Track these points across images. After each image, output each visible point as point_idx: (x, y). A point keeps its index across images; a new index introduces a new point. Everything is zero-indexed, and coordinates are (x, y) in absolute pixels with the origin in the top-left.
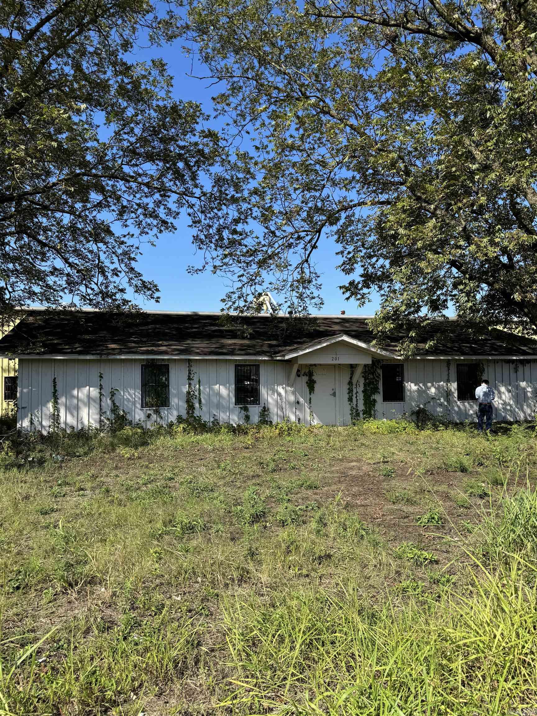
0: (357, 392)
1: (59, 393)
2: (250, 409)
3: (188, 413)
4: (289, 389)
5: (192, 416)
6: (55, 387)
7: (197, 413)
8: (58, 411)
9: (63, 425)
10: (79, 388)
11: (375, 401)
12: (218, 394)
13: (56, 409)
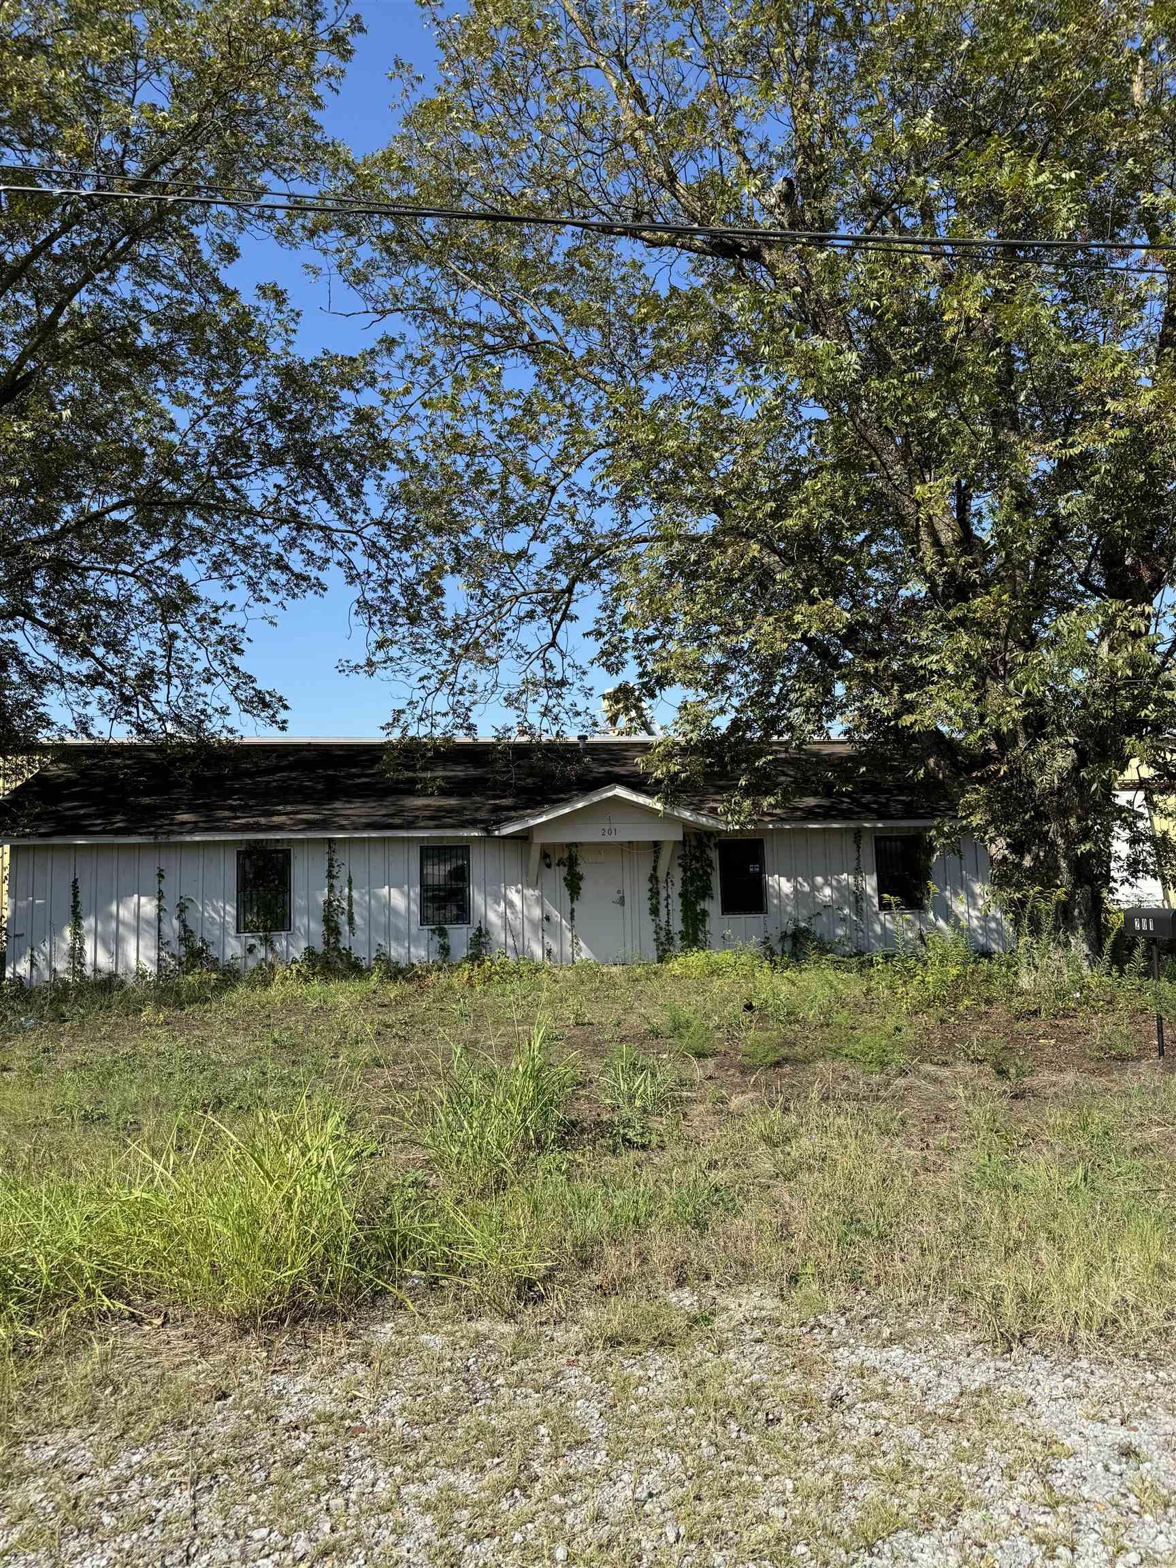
0: (668, 896)
1: (83, 908)
2: (450, 932)
3: (327, 943)
4: (529, 892)
5: (337, 949)
6: (75, 895)
7: (344, 943)
8: (82, 942)
9: (89, 970)
10: (120, 898)
11: (704, 913)
12: (388, 906)
13: (77, 936)
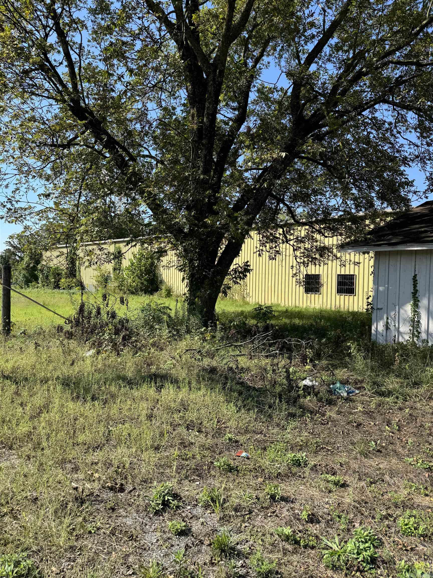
1: (420, 294)
6: (415, 286)
8: (419, 317)
9: (424, 336)
13: (416, 312)
